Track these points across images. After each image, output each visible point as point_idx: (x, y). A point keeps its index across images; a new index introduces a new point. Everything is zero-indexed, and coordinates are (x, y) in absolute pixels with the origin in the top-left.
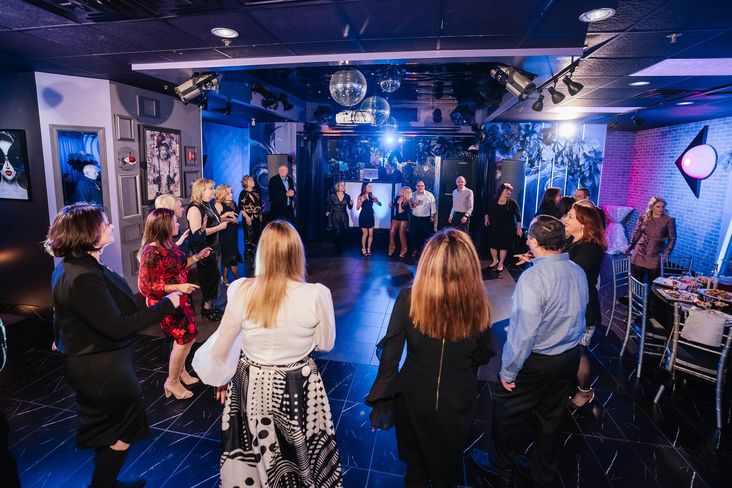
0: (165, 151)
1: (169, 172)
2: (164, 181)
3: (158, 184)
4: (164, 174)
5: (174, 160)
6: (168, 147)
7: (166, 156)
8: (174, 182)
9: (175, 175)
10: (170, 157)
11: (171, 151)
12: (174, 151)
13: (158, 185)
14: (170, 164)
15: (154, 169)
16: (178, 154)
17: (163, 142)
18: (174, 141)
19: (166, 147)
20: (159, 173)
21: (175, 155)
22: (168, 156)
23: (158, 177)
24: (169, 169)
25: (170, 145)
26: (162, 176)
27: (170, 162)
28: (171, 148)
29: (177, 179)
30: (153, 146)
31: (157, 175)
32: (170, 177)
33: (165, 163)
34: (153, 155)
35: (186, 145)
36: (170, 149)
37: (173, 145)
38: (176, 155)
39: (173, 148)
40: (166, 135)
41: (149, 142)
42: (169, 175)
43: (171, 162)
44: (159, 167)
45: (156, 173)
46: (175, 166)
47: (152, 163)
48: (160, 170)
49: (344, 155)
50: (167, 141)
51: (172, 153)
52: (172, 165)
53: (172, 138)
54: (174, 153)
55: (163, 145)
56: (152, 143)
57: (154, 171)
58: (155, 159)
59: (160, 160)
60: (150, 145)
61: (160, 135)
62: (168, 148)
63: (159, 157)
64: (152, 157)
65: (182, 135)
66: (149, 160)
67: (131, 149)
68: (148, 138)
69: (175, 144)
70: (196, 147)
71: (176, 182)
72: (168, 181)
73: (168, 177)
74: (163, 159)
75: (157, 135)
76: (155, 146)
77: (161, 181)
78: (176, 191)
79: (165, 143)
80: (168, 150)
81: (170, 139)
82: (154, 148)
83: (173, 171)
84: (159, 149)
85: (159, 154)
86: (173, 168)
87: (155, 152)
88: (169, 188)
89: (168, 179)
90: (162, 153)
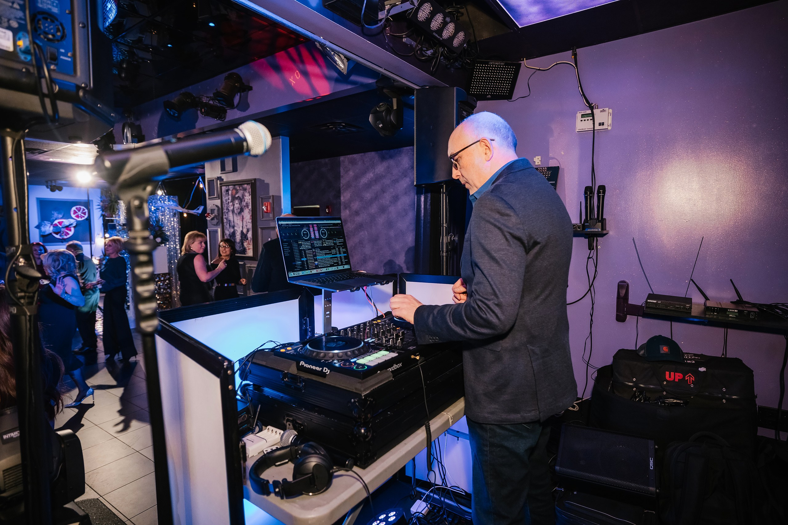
2: (238, 237)
3: (233, 239)
4: (238, 229)
5: (247, 214)
6: (241, 200)
7: (239, 210)
8: (247, 239)
9: (248, 231)
11: (244, 204)
14: (243, 218)
15: (230, 224)
16: (250, 207)
17: (237, 196)
18: (247, 192)
19: (240, 201)
20: (233, 228)
22: (242, 210)
23: (233, 232)
24: (243, 224)
25: (243, 198)
26: (236, 231)
27: (243, 216)
28: (245, 201)
29: (250, 235)
30: (228, 201)
31: (232, 230)
32: (243, 233)
33: (239, 218)
34: (229, 210)
36: (243, 203)
38: (249, 208)
39: (246, 201)
41: (225, 197)
43: (244, 217)
44: (234, 222)
45: (231, 228)
46: (248, 221)
47: (228, 217)
50: (240, 194)
51: (245, 207)
52: (245, 219)
53: (245, 190)
54: (247, 206)
55: (237, 198)
56: (227, 198)
57: (230, 226)
58: (230, 214)
59: (234, 215)
60: (226, 201)
61: (234, 189)
63: (233, 211)
64: (228, 212)
65: (258, 184)
66: (225, 215)
67: (217, 206)
68: (224, 193)
69: (248, 196)
70: (273, 196)
71: (249, 239)
72: (241, 237)
73: (241, 232)
74: (236, 214)
75: (231, 189)
76: (230, 201)
77: (235, 236)
78: (249, 249)
79: (239, 196)
80: (241, 204)
81: (243, 192)
82: (229, 202)
83: (247, 226)
84: (233, 203)
85: (234, 208)
86: (247, 223)
87: (230, 206)
88: (242, 244)
89: (241, 235)
90: (236, 207)
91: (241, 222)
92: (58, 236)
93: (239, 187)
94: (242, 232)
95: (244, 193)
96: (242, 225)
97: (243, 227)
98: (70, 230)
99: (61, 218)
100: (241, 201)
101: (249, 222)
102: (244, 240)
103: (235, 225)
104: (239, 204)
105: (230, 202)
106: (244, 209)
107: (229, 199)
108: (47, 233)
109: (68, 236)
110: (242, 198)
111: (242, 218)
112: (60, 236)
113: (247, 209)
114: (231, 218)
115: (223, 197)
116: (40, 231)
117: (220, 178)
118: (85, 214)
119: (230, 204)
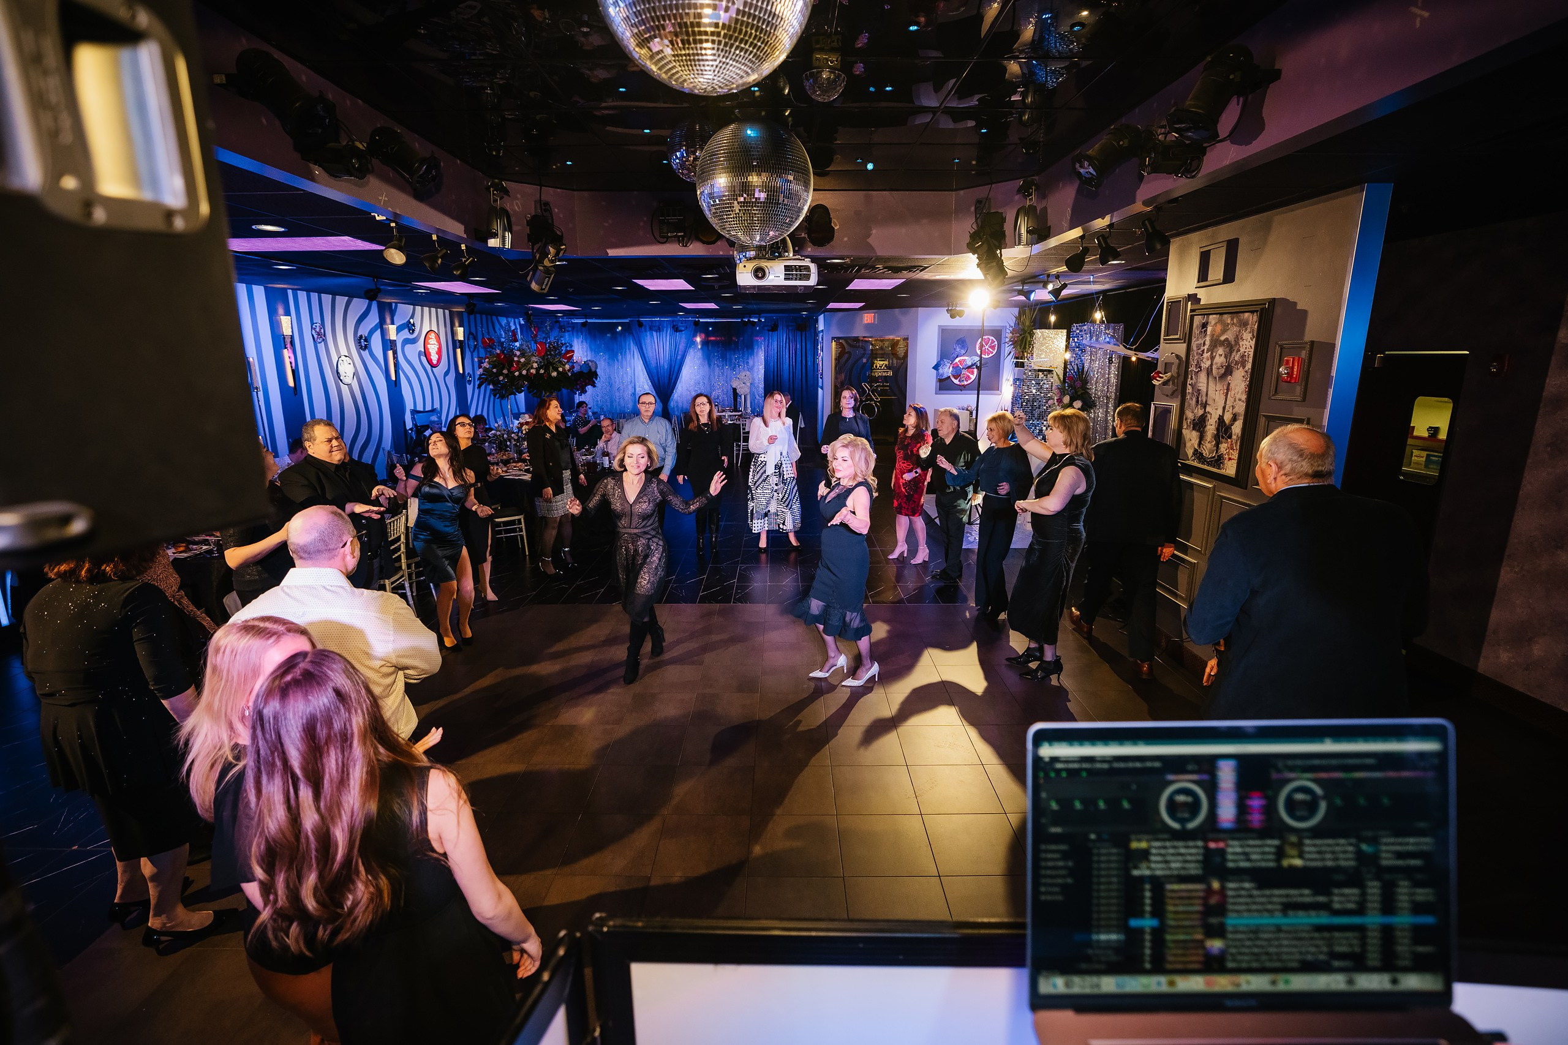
0: (1223, 359)
2: (1211, 428)
3: (1198, 431)
4: (1213, 412)
5: (1239, 382)
6: (1231, 347)
7: (1222, 371)
8: (1230, 437)
9: (1235, 418)
10: (1231, 373)
11: (1237, 357)
13: (1198, 435)
14: (1228, 389)
15: (1198, 398)
16: (1249, 366)
17: (1222, 338)
18: (1249, 330)
19: (1228, 350)
20: (1205, 407)
21: (1244, 368)
22: (1228, 371)
23: (1202, 416)
24: (1225, 403)
25: (1237, 343)
26: (1209, 416)
27: (1229, 384)
28: (1239, 350)
29: (1237, 428)
30: (1202, 348)
31: (1201, 412)
32: (1224, 421)
33: (1219, 386)
34: (1200, 367)
36: (1234, 354)
37: (1245, 342)
38: (1246, 368)
39: (1242, 350)
41: (1198, 340)
42: (1223, 417)
43: (1232, 386)
44: (1206, 394)
45: (1199, 406)
46: (1238, 397)
47: (1196, 383)
48: (1206, 401)
50: (1231, 334)
51: (1237, 363)
52: (1233, 392)
53: (1244, 324)
55: (1222, 343)
56: (1201, 341)
57: (1197, 402)
58: (1203, 376)
59: (1210, 379)
60: (1198, 347)
61: (1220, 321)
63: (1209, 372)
64: (1198, 372)
65: (1278, 311)
66: (1192, 379)
67: (1178, 356)
68: (1196, 331)
69: (1249, 339)
70: (1312, 343)
71: (1234, 437)
72: (1218, 430)
73: (1219, 419)
74: (1216, 378)
75: (1213, 323)
76: (1206, 347)
77: (1205, 426)
78: (1230, 459)
79: (1227, 340)
80: (1231, 356)
81: (1238, 329)
82: (1203, 351)
83: (1233, 407)
84: (1212, 354)
85: (1211, 365)
86: (1235, 401)
87: (1204, 360)
88: (1217, 446)
89: (1219, 425)
90: (1216, 363)
91: (1223, 397)
92: (956, 382)
93: (1232, 320)
94: (1221, 419)
95: (1240, 332)
96: (1223, 404)
97: (1224, 408)
98: (973, 373)
99: (964, 355)
100: (1231, 352)
101: (1240, 400)
102: (1223, 437)
103: (1209, 402)
104: (1226, 357)
105: (1206, 351)
106: (1235, 370)
107: (1204, 344)
108: (945, 376)
109: (969, 382)
110: (1233, 343)
111: (1226, 387)
112: (959, 381)
113: (1241, 369)
114: (1202, 386)
115: (1194, 340)
116: (938, 374)
117: (1193, 298)
118: (993, 347)
119: (1205, 355)
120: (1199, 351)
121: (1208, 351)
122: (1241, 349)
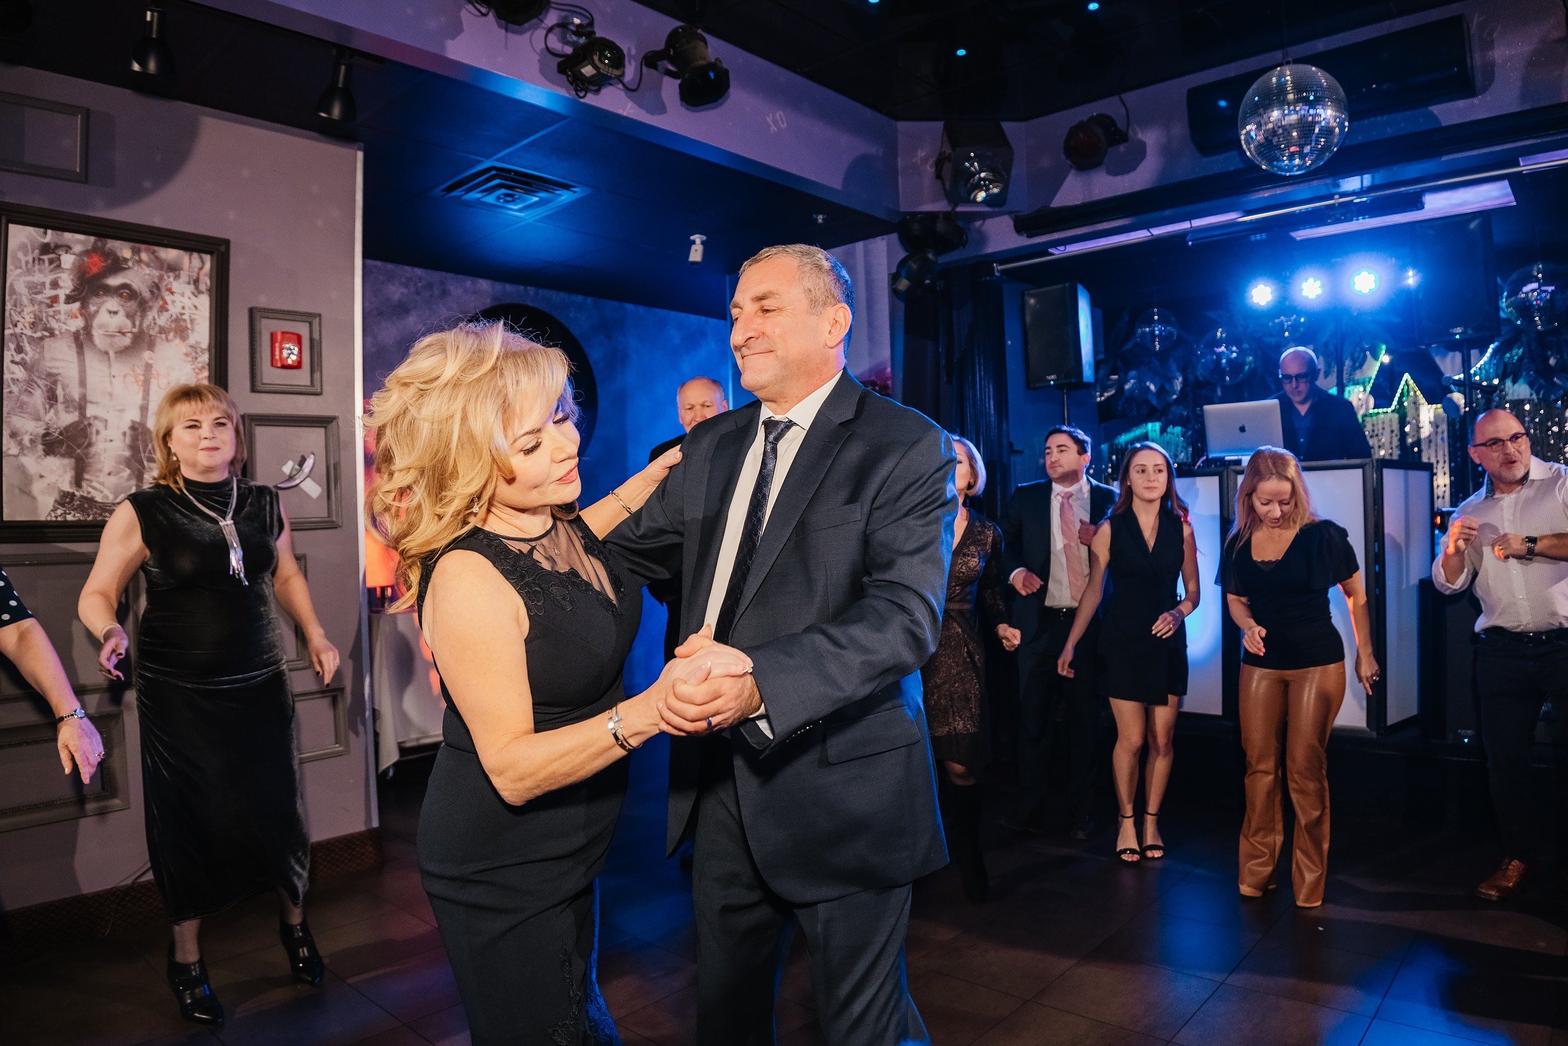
0: (121, 320)
1: (144, 409)
2: (109, 446)
3: (69, 454)
4: (111, 417)
5: (172, 363)
6: (141, 302)
7: (127, 341)
10: (151, 346)
11: (159, 321)
12: (177, 320)
13: (69, 462)
14: (146, 376)
15: (50, 391)
16: (201, 336)
17: (114, 282)
19: (133, 305)
20: (81, 407)
21: (184, 338)
22: (141, 341)
23: (74, 426)
24: (142, 400)
25: (156, 295)
26: (98, 425)
27: (148, 367)
28: (163, 309)
30: (49, 293)
31: (67, 418)
33: (119, 368)
34: (49, 330)
35: (263, 301)
36: (152, 314)
37: (177, 297)
38: (192, 340)
39: (174, 310)
40: (137, 252)
41: (27, 273)
42: (143, 424)
43: (159, 367)
44: (83, 383)
45: (60, 407)
47: (38, 361)
48: (83, 398)
49: (1162, 391)
50: (138, 277)
51: (162, 330)
52: (162, 382)
54: (180, 329)
57: (52, 398)
58: (62, 350)
59: (89, 355)
61: (99, 249)
62: (144, 306)
63: (82, 340)
64: (42, 338)
65: (239, 261)
66: (20, 350)
69: (188, 293)
70: (321, 316)
72: (133, 447)
73: (129, 429)
74: (107, 353)
75: (81, 249)
76: (62, 293)
77: (90, 445)
79: (126, 286)
80: (143, 316)
81: (156, 273)
82: (54, 299)
84: (84, 306)
85: (88, 329)
87: (62, 317)
88: (139, 477)
89: (135, 439)
90: (101, 326)
91: (134, 389)
94: (137, 429)
95: (161, 278)
96: (138, 399)
102: (147, 464)
103: (89, 398)
104: (130, 316)
105: (62, 298)
106: (158, 340)
107: (55, 285)
110: (146, 294)
111: (140, 371)
113: (178, 341)
114: (64, 367)
119: (62, 307)
120: (39, 297)
121: (69, 299)
122: (170, 307)
